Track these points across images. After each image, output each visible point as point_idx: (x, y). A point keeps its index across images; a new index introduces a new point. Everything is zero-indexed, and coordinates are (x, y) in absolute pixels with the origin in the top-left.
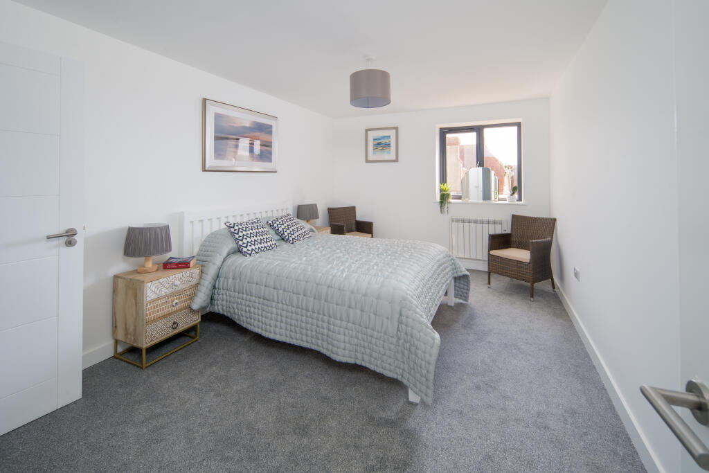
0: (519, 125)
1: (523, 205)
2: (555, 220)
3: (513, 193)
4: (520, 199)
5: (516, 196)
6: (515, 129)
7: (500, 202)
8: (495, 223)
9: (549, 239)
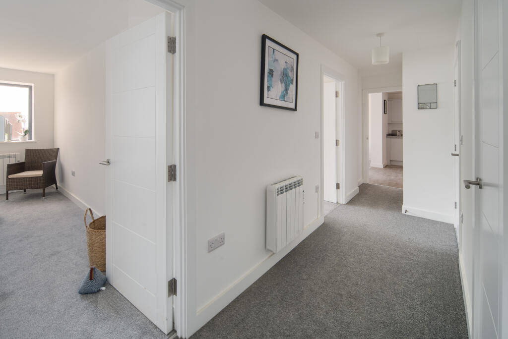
0: (30, 87)
1: (33, 142)
2: (59, 149)
3: (25, 135)
4: (30, 138)
5: (27, 136)
6: (27, 90)
7: (13, 141)
8: (9, 157)
9: (55, 160)
